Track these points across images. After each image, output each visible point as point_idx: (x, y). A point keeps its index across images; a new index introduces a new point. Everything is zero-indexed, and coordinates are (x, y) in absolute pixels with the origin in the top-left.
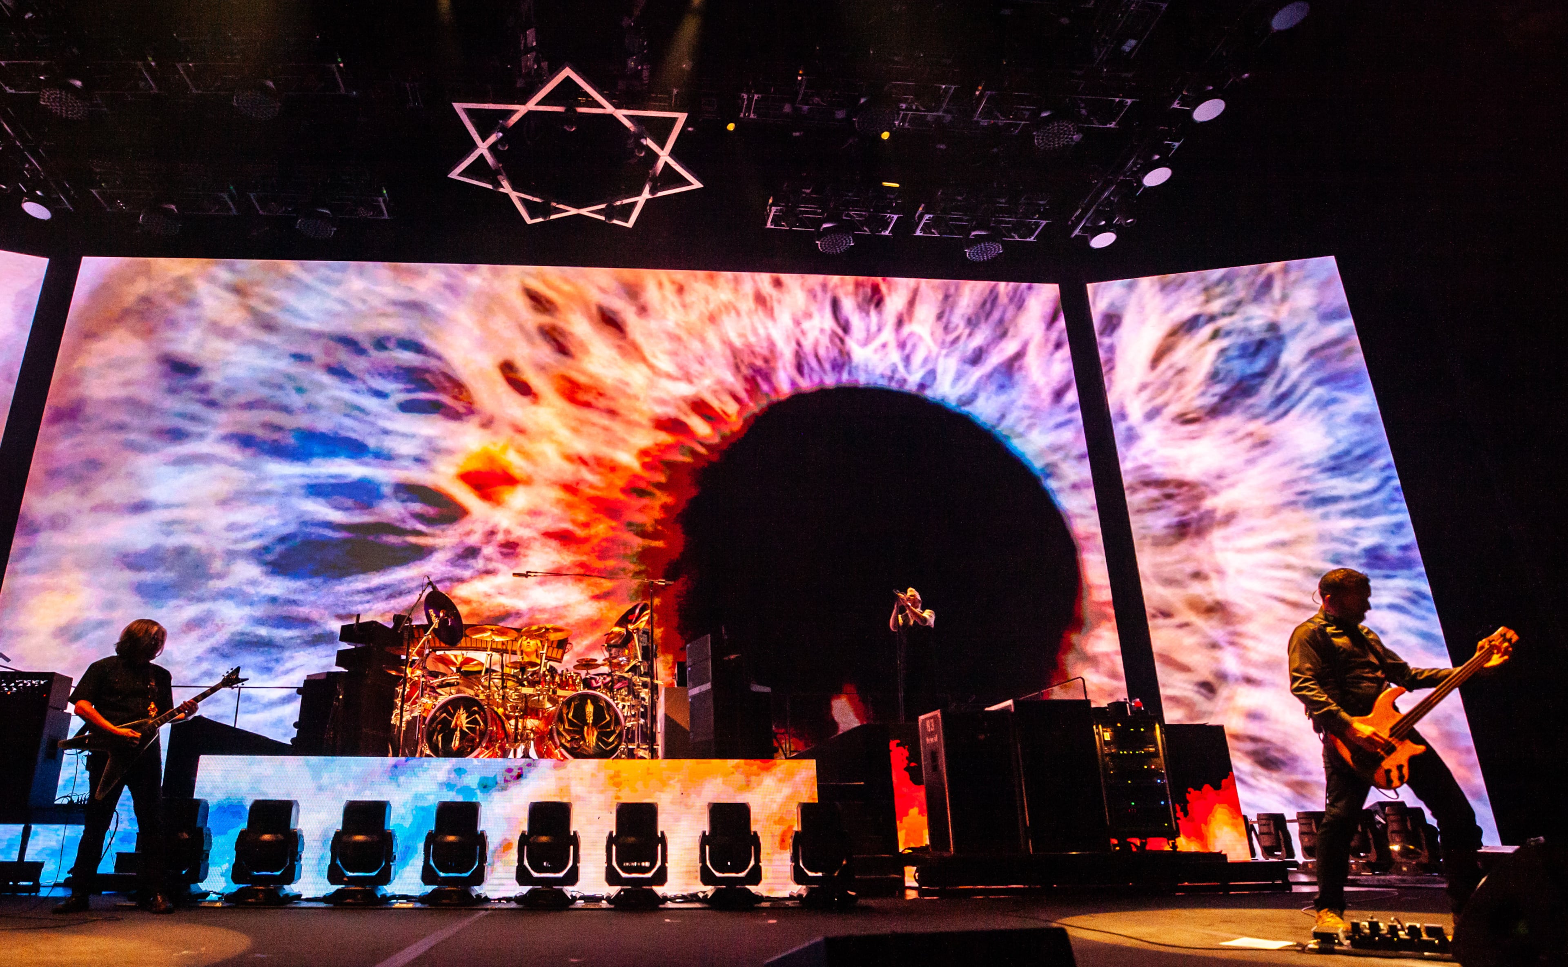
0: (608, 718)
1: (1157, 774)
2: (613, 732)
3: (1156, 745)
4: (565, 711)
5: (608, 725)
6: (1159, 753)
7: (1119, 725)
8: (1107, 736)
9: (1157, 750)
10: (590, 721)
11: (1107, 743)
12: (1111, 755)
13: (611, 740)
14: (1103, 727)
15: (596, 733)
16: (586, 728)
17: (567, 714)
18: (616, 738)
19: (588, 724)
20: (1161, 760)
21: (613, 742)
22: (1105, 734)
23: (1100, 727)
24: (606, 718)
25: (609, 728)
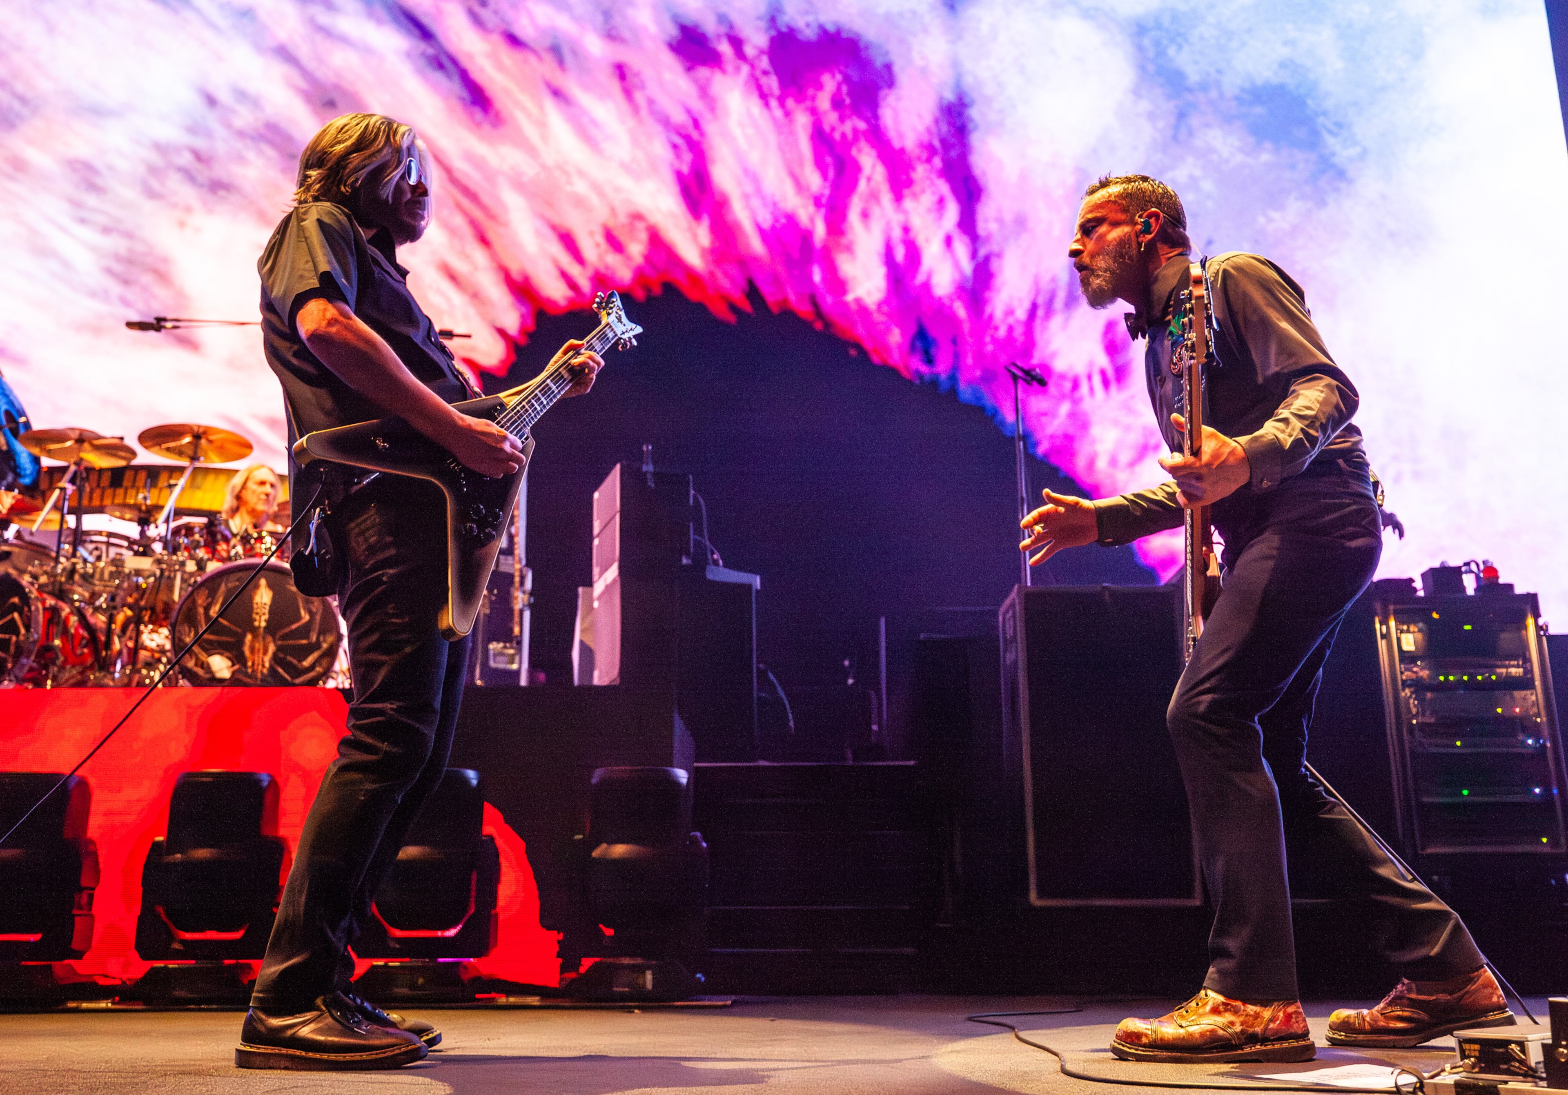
0: (306, 617)
1: (1525, 725)
2: (317, 646)
3: (1527, 660)
4: (201, 601)
5: (305, 631)
6: (1532, 679)
7: (1435, 615)
8: (1409, 642)
9: (1529, 671)
10: (261, 621)
11: (1407, 658)
12: (1418, 686)
13: (306, 663)
14: (1399, 621)
15: (272, 648)
16: (249, 637)
17: (207, 609)
18: (321, 657)
19: (254, 630)
20: (1535, 697)
21: (312, 667)
22: (1404, 637)
23: (1392, 623)
24: (299, 618)
25: (307, 637)
